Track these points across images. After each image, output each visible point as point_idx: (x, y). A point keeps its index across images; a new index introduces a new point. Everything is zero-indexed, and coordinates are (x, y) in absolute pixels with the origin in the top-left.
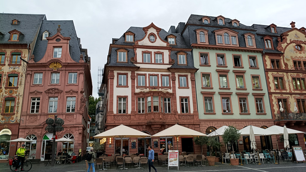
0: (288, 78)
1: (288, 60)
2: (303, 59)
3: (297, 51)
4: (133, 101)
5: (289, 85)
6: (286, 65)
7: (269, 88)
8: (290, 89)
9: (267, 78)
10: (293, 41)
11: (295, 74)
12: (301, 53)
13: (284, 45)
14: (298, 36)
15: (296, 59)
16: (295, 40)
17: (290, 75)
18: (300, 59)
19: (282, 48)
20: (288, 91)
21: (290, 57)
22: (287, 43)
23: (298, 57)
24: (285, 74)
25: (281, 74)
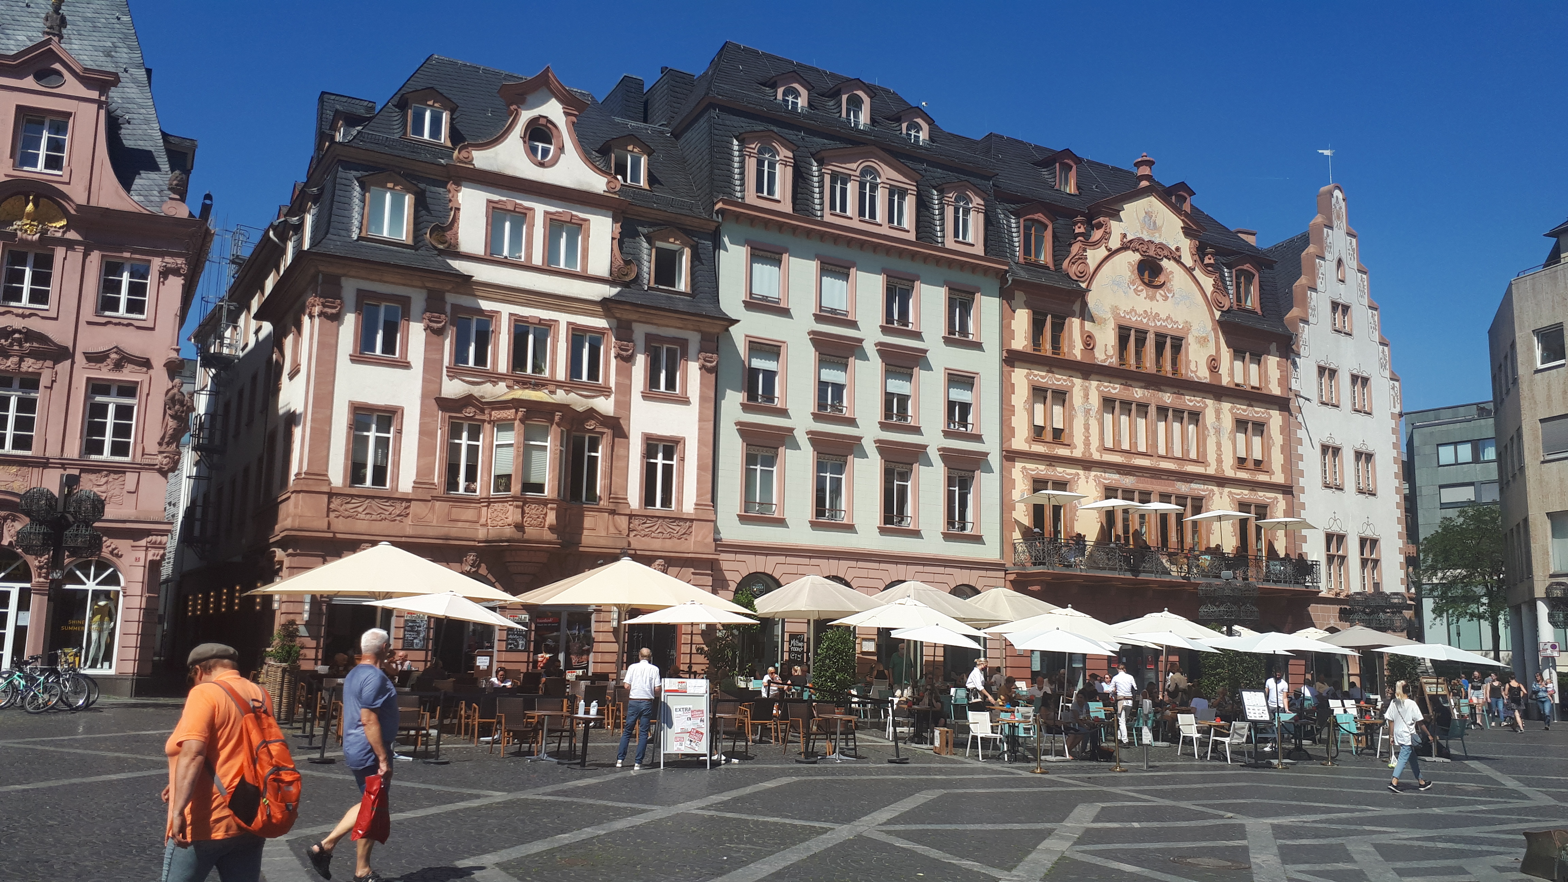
0: (1086, 397)
1: (1098, 321)
2: (1158, 324)
3: (1140, 288)
4: (425, 433)
5: (1086, 429)
6: (1089, 342)
7: (1006, 430)
8: (1087, 443)
9: (1006, 389)
10: (1131, 241)
11: (1117, 384)
12: (1152, 298)
13: (1094, 256)
14: (1155, 223)
15: (1134, 320)
16: (1139, 239)
17: (1097, 389)
18: (1147, 324)
19: (1087, 265)
20: (1078, 453)
21: (1108, 309)
22: (1109, 250)
23: (1140, 311)
24: (1077, 380)
25: (1060, 378)
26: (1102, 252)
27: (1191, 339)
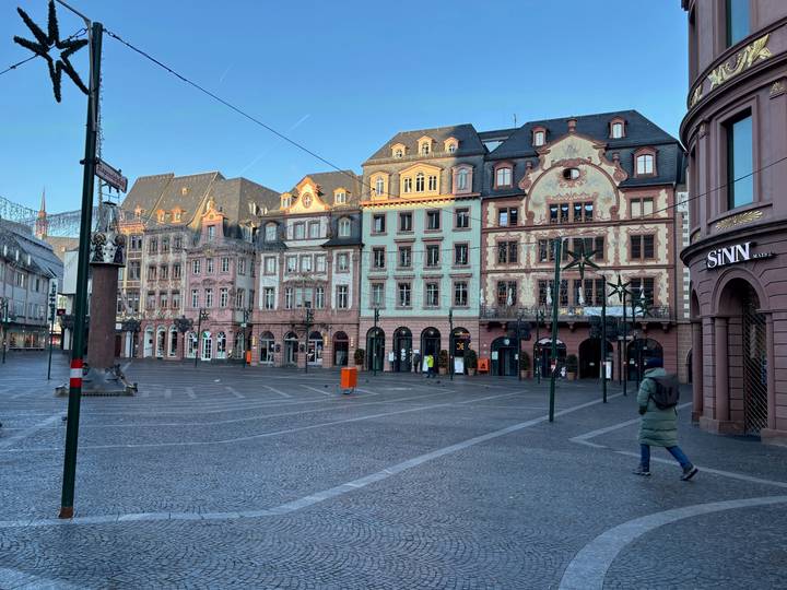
0: (528, 241)
1: (536, 205)
2: (576, 198)
4: (280, 293)
5: (528, 254)
6: (530, 215)
7: (483, 263)
8: (528, 262)
9: (483, 245)
10: (558, 162)
11: (547, 232)
12: (572, 186)
13: (532, 176)
14: (574, 149)
15: (558, 200)
16: (563, 160)
17: (535, 235)
18: (568, 199)
19: (530, 181)
20: (523, 267)
21: (542, 198)
22: (544, 170)
23: (564, 194)
24: (523, 234)
25: (514, 234)
26: (540, 172)
27: (598, 200)
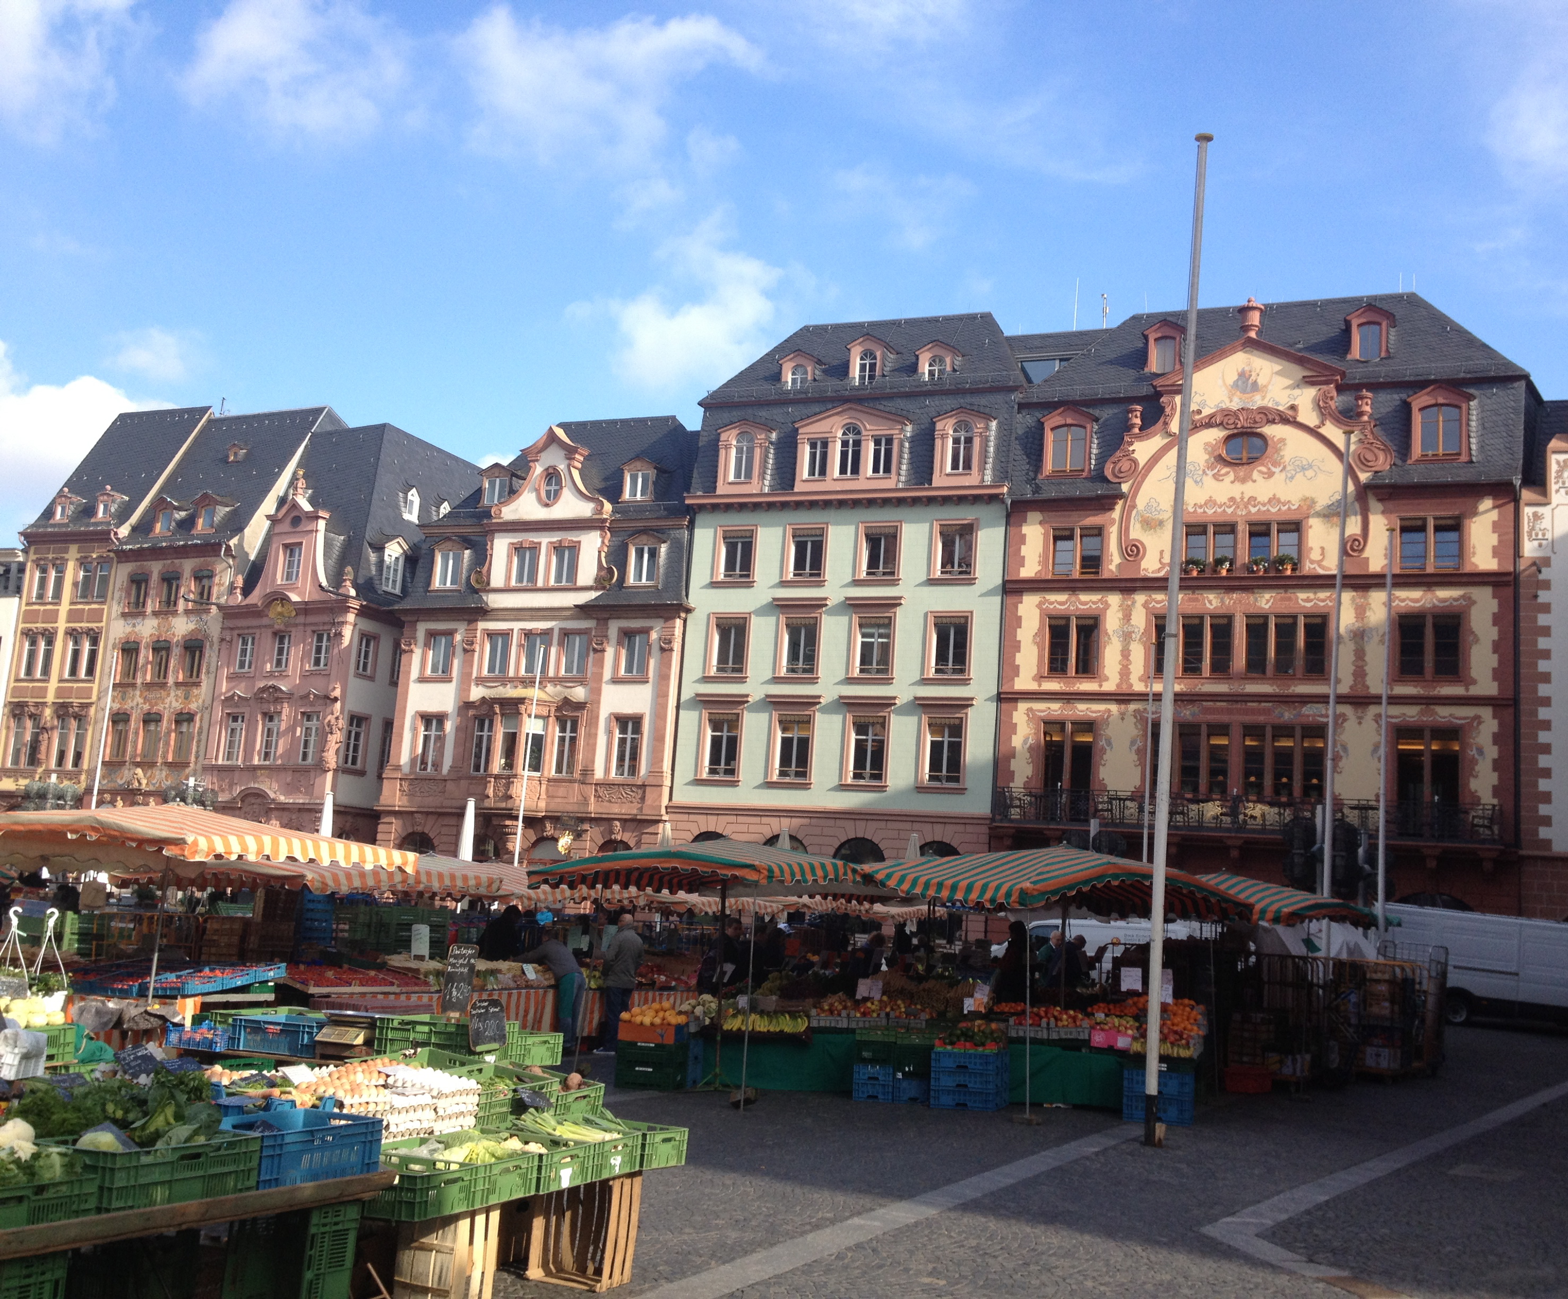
0: (1127, 617)
1: (1150, 524)
2: (1253, 510)
3: (1224, 471)
4: (459, 729)
5: (1124, 657)
6: (1133, 551)
7: (1007, 671)
8: (1125, 672)
9: (1009, 626)
10: (1212, 416)
12: (1243, 481)
13: (1143, 449)
14: (1255, 382)
15: (1212, 513)
16: (1223, 410)
17: (1145, 605)
19: (1135, 462)
20: (1109, 686)
21: (1167, 508)
22: (1171, 435)
23: (1222, 499)
24: (1114, 599)
25: (1087, 601)
26: (1161, 440)
27: (1312, 521)
